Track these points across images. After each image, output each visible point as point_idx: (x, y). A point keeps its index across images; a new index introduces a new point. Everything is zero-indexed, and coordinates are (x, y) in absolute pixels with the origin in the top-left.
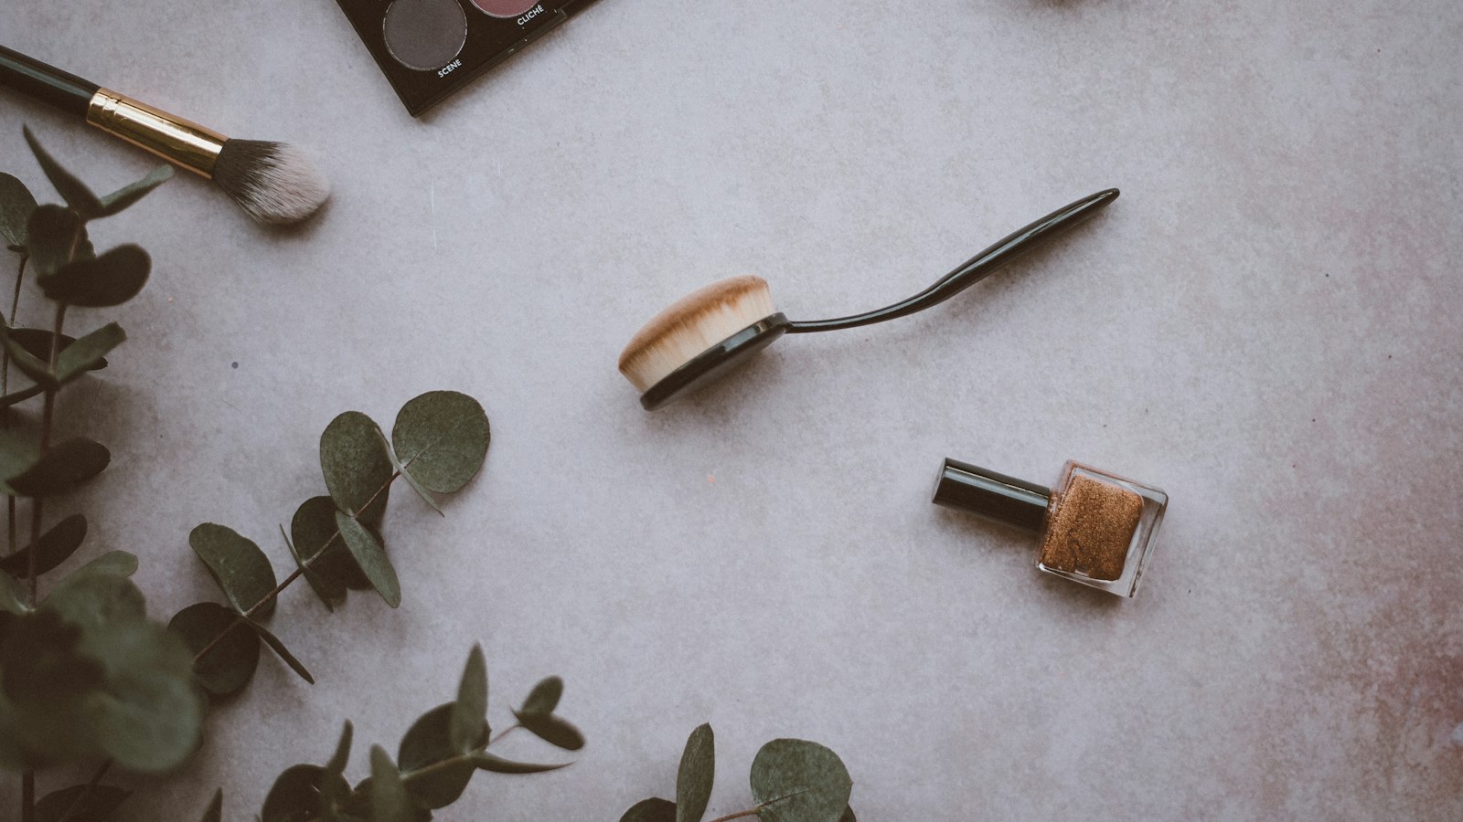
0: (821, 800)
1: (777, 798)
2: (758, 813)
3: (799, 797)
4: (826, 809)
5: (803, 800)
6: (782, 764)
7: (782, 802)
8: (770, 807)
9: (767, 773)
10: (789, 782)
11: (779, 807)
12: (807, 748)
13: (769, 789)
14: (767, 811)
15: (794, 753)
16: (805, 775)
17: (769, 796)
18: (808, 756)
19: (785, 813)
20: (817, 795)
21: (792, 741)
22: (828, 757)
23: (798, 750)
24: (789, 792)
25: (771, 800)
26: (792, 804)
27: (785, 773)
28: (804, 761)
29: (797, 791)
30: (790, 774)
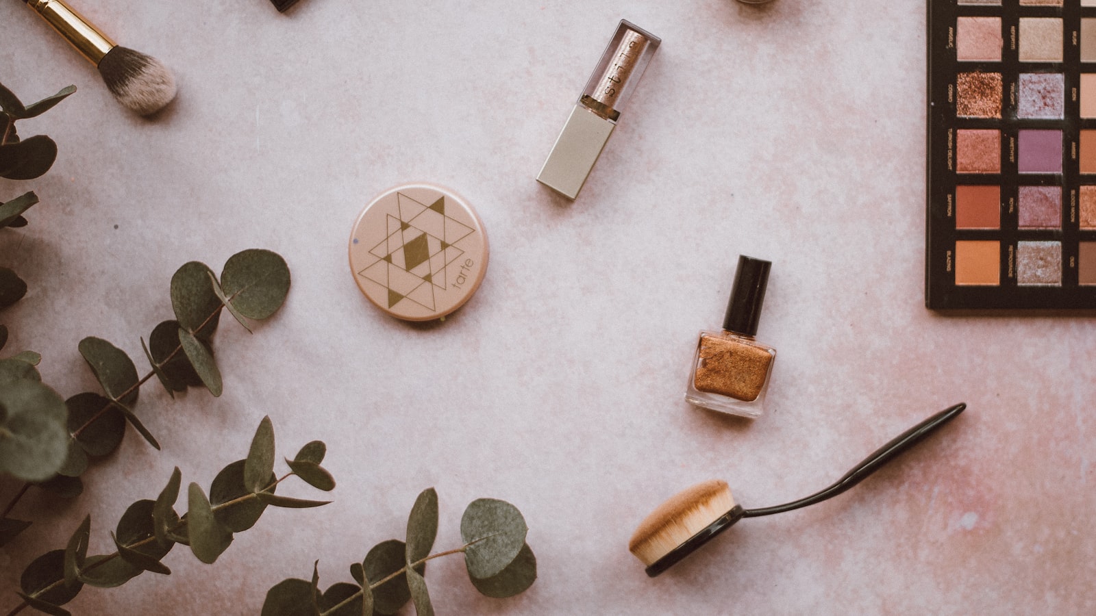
0: (506, 541)
1: (477, 539)
2: (464, 551)
3: (491, 539)
4: (509, 547)
5: (494, 541)
6: (481, 516)
7: (480, 543)
8: (472, 546)
9: (472, 522)
10: (485, 529)
11: (479, 546)
12: (498, 505)
13: (472, 533)
14: (471, 549)
15: (490, 508)
16: (496, 523)
17: (472, 538)
18: (499, 511)
19: (482, 550)
20: (504, 537)
21: (489, 500)
22: (512, 511)
23: (493, 506)
24: (485, 536)
25: (473, 541)
26: (487, 543)
27: (483, 522)
28: (496, 513)
29: (491, 534)
30: (486, 523)
